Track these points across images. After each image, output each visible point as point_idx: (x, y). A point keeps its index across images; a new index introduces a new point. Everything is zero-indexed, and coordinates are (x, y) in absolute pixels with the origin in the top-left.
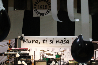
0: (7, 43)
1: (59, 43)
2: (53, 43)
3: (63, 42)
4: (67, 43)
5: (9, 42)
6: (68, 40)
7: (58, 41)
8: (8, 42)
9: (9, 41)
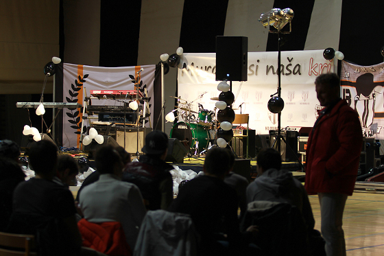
0: (131, 77)
1: (274, 73)
2: (256, 75)
3: (286, 71)
4: (294, 74)
5: (136, 74)
6: (298, 65)
7: (272, 67)
8: (133, 73)
9: (136, 69)
